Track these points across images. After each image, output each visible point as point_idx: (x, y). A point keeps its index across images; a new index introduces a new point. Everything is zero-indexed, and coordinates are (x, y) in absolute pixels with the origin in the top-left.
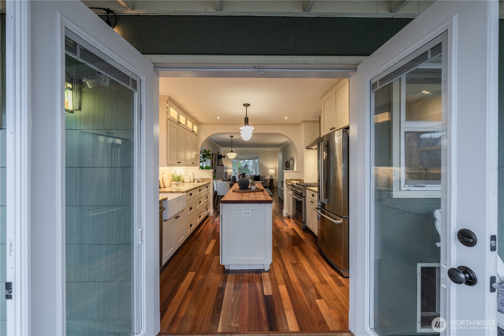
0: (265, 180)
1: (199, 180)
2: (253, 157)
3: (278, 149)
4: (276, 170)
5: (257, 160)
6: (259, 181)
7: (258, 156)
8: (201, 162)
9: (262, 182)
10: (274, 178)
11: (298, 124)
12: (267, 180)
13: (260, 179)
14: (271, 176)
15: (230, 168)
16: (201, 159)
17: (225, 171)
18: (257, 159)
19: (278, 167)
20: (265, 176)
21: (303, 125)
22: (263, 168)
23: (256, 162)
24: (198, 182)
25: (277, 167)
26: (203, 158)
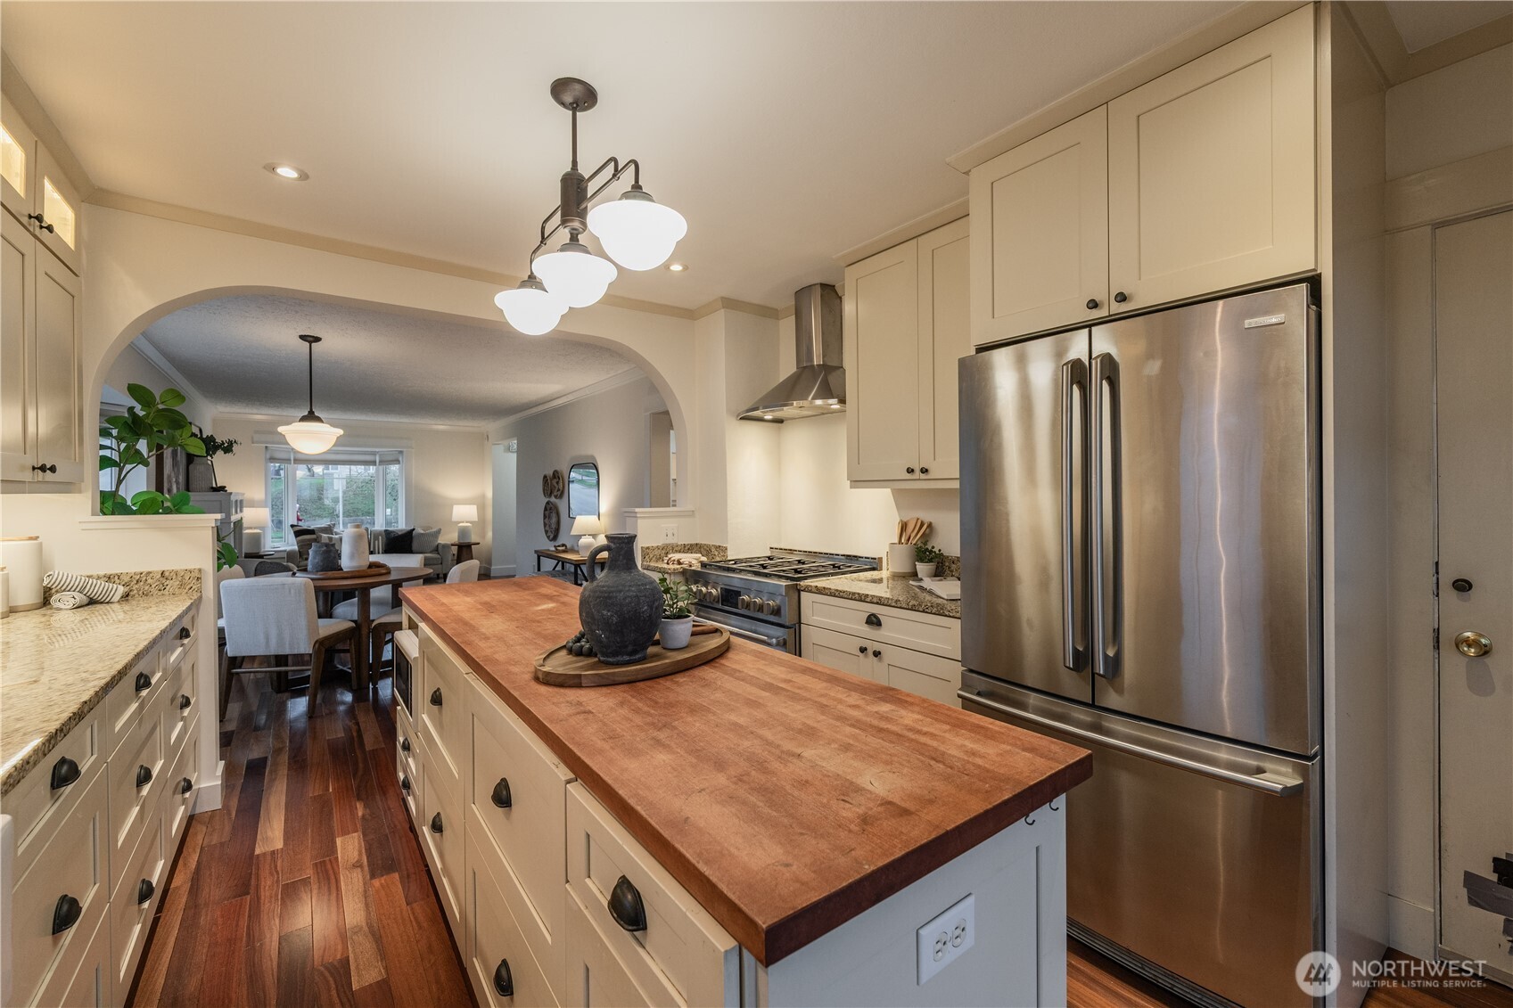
0: (436, 549)
1: (99, 588)
2: (374, 454)
3: (491, 426)
4: (481, 509)
5: (394, 468)
6: (410, 551)
7: (401, 452)
8: (105, 462)
9: (426, 559)
10: (474, 539)
11: (689, 314)
12: (445, 546)
13: (415, 546)
14: (463, 532)
15: (253, 504)
16: (102, 447)
17: (234, 518)
18: (397, 461)
19: (489, 494)
20: (439, 532)
21: (720, 317)
22: (419, 499)
23: (390, 477)
24: (92, 602)
25: (483, 496)
26: (120, 439)
